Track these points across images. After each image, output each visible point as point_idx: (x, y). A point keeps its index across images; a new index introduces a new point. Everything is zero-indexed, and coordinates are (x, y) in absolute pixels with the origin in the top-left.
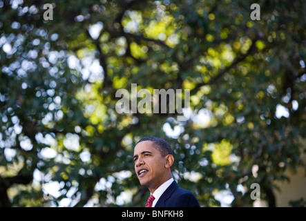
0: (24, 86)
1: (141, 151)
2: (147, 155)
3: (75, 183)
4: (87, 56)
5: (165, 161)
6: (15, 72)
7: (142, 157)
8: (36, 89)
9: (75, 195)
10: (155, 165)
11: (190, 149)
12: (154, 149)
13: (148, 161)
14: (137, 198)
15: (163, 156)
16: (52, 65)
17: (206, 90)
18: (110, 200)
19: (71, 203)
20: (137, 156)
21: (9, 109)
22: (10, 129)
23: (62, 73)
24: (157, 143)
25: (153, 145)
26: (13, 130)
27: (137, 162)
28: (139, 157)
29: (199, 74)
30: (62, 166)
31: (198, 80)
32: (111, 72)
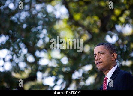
0: (25, 26)
1: (98, 52)
2: (102, 54)
3: (61, 77)
4: (57, 4)
5: (112, 57)
6: (18, 19)
7: (99, 55)
8: (31, 27)
9: (63, 83)
10: (106, 59)
11: (123, 48)
12: (105, 50)
13: (102, 57)
14: (98, 80)
15: (111, 54)
16: (38, 12)
17: (128, 13)
18: (82, 83)
19: (61, 88)
20: (96, 55)
21: (18, 40)
22: (20, 51)
23: (44, 16)
24: (107, 47)
25: (105, 48)
26: (22, 52)
27: (96, 58)
28: (97, 55)
29: (123, 4)
30: (53, 68)
31: (123, 7)
32: (72, 11)
